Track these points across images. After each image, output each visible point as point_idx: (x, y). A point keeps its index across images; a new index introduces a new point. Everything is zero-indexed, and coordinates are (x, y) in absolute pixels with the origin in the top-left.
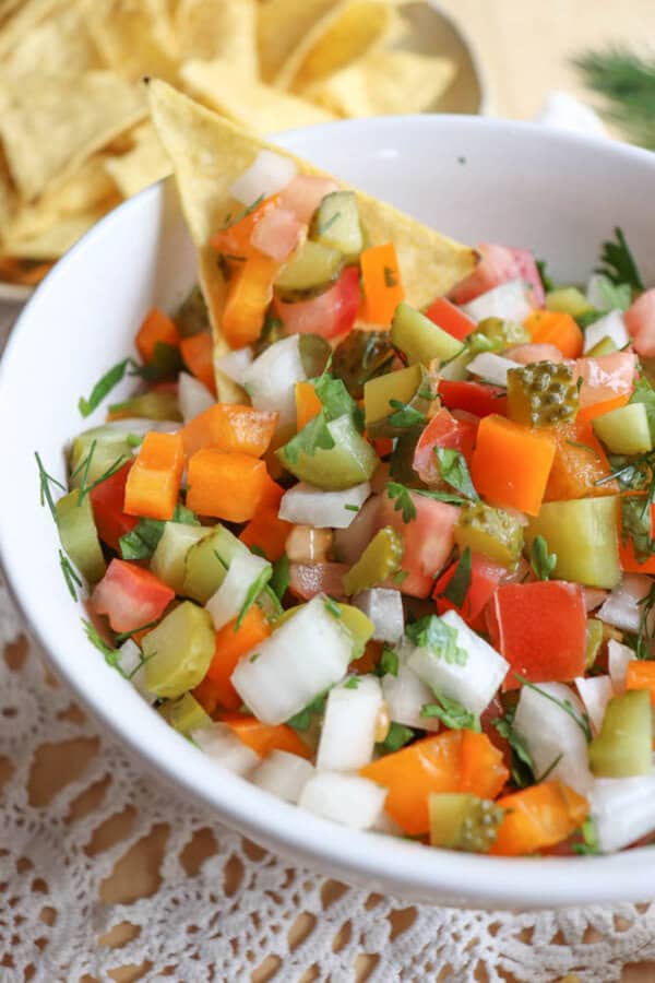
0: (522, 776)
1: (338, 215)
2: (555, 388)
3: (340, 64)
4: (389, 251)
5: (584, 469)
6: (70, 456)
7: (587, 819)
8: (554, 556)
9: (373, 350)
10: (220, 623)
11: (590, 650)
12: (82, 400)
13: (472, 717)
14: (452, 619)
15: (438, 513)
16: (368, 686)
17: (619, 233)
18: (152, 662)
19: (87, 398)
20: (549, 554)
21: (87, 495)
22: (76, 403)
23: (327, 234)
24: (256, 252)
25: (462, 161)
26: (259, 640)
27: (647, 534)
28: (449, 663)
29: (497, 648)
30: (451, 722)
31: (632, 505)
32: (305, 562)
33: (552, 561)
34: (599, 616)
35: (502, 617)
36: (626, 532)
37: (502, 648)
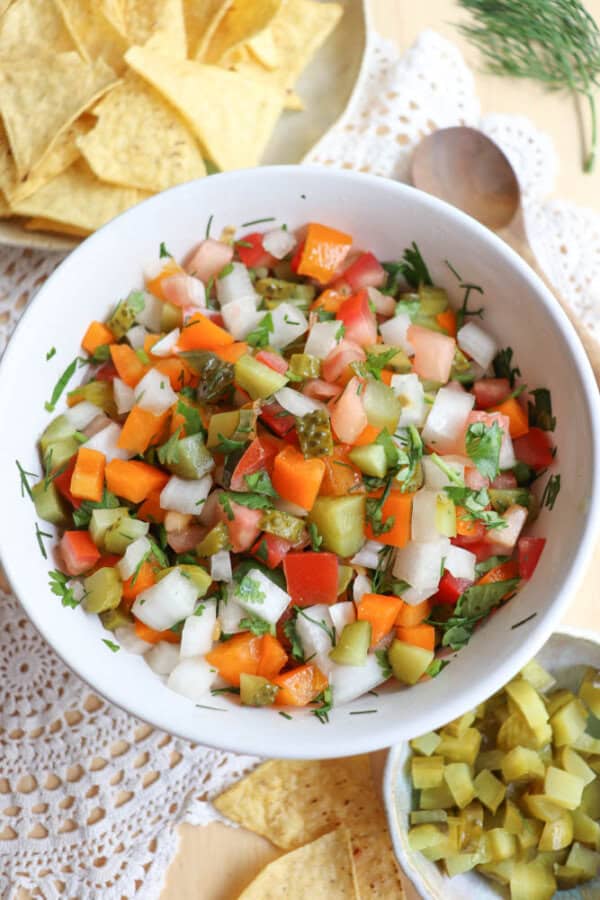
0: (293, 664)
5: (343, 479)
6: (41, 449)
7: (328, 688)
8: (321, 538)
9: (220, 378)
11: (343, 583)
12: (47, 403)
13: (269, 626)
16: (210, 608)
17: (414, 245)
19: (49, 401)
20: (319, 535)
21: (51, 485)
22: (43, 405)
25: (303, 197)
27: (379, 521)
28: (253, 602)
29: (285, 589)
30: (255, 631)
31: (372, 504)
32: (175, 533)
33: (319, 541)
34: (353, 561)
35: (287, 573)
36: (368, 518)
37: (288, 588)
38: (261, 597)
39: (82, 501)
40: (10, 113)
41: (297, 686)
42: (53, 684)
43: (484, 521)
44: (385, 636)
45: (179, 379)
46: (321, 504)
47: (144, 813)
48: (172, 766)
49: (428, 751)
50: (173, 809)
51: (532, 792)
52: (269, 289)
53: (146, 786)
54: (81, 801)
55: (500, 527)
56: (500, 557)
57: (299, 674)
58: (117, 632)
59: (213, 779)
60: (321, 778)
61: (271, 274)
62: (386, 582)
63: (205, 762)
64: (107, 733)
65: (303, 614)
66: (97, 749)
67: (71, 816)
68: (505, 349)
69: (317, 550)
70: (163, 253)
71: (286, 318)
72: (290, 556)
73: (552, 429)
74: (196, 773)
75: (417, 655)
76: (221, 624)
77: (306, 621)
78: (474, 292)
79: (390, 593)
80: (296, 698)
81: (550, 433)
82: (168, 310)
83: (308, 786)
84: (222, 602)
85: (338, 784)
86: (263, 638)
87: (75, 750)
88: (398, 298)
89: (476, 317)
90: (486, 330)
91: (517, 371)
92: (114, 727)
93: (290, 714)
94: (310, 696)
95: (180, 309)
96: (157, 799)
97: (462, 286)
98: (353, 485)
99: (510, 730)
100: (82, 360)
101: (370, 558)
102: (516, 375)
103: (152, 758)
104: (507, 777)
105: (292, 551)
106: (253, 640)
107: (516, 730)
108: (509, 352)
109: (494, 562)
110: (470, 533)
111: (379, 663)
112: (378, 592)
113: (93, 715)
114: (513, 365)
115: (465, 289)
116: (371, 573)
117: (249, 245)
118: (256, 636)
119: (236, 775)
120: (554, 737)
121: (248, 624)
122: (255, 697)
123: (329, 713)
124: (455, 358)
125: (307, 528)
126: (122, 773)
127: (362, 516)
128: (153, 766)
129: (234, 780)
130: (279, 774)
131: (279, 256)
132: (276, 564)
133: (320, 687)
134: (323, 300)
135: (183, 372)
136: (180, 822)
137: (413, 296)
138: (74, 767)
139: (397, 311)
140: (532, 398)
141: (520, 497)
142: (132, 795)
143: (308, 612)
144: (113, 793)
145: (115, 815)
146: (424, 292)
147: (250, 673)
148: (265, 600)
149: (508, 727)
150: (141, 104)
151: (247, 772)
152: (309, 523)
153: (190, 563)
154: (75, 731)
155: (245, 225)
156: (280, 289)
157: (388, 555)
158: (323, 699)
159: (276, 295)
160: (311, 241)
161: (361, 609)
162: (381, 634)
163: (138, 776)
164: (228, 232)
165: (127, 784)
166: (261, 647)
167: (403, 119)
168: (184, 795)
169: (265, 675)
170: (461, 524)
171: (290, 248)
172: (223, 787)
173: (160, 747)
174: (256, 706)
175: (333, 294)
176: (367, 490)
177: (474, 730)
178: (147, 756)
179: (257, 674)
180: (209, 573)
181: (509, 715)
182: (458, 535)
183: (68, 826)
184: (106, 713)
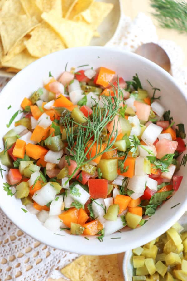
0: (90, 220)
6: (4, 140)
7: (103, 229)
8: (102, 173)
10: (31, 186)
11: (109, 191)
12: (7, 124)
13: (82, 205)
14: (78, 186)
16: (61, 198)
17: (136, 75)
18: (18, 192)
19: (8, 124)
20: (101, 172)
21: (6, 152)
22: (6, 125)
25: (99, 57)
26: (38, 190)
27: (123, 168)
28: (76, 196)
29: (88, 192)
30: (77, 207)
31: (120, 162)
32: (50, 170)
33: (101, 174)
34: (113, 183)
35: (89, 186)
36: (119, 167)
37: (89, 192)
38: (79, 195)
39: (17, 158)
40: (3, 34)
41: (92, 228)
42: (6, 226)
43: (161, 169)
44: (124, 210)
45: (53, 117)
46: (102, 161)
47: (36, 274)
48: (47, 257)
49: (139, 254)
50: (46, 272)
51: (177, 269)
52: (86, 88)
53: (37, 264)
54: (14, 268)
55: (166, 172)
56: (166, 183)
57: (92, 223)
58: (27, 206)
59: (61, 262)
60: (99, 263)
61: (87, 84)
62: (125, 191)
63: (58, 256)
64: (25, 244)
65: (94, 201)
66: (20, 250)
67: (10, 274)
68: (168, 111)
69: (100, 178)
70: (50, 75)
71: (91, 97)
72: (90, 180)
73: (185, 138)
74: (55, 259)
75: (136, 217)
76: (65, 204)
77: (96, 204)
78: (157, 91)
79: (126, 195)
80: (91, 232)
81: (184, 140)
82: (51, 94)
83: (95, 266)
84: (65, 196)
85: (106, 265)
86: (80, 210)
87: (13, 250)
88: (130, 93)
89: (158, 100)
90: (161, 104)
91: (172, 118)
92: (27, 242)
93: (88, 238)
94: (96, 232)
95: (55, 94)
96: (41, 269)
97: (153, 89)
98: (114, 155)
99: (168, 246)
100: (21, 111)
101: (119, 182)
102: (171, 120)
103: (40, 254)
104: (167, 263)
105: (91, 178)
106: (76, 210)
107: (170, 246)
108: (169, 111)
109: (164, 185)
110: (156, 174)
111: (122, 220)
112: (122, 194)
113: (20, 237)
114: (170, 116)
115: (154, 90)
116: (119, 187)
117: (80, 74)
118: (77, 209)
119: (69, 261)
120: (184, 249)
121: (74, 204)
122: (76, 231)
123: (103, 238)
124: (150, 113)
125: (97, 170)
126: (29, 259)
127: (117, 166)
128: (40, 256)
129: (68, 263)
130: (85, 261)
131: (90, 78)
132: (85, 183)
133: (100, 228)
134: (104, 92)
135: (55, 115)
136: (49, 277)
137: (136, 92)
138: (12, 256)
139: (130, 97)
140: (177, 128)
141: (173, 161)
142: (32, 267)
143: (96, 201)
144: (25, 266)
145: (25, 274)
146: (139, 91)
147: (74, 222)
148: (81, 196)
149: (167, 245)
150: (46, 32)
151: (73, 260)
152: (97, 168)
153: (54, 181)
154: (13, 243)
155: (79, 67)
156: (90, 89)
157: (126, 180)
158: (101, 233)
159: (88, 90)
160: (101, 72)
161: (116, 200)
162: (123, 210)
163: (35, 260)
164: (73, 69)
165: (30, 263)
166: (79, 213)
167: (133, 41)
168: (50, 267)
169: (80, 224)
170: (153, 170)
171: (94, 75)
172: (64, 265)
173: (43, 250)
174: (76, 235)
175: (108, 90)
176: (119, 156)
177: (155, 246)
178: (38, 253)
179: (77, 223)
180: (61, 185)
181: (168, 241)
182: (151, 174)
183: (9, 278)
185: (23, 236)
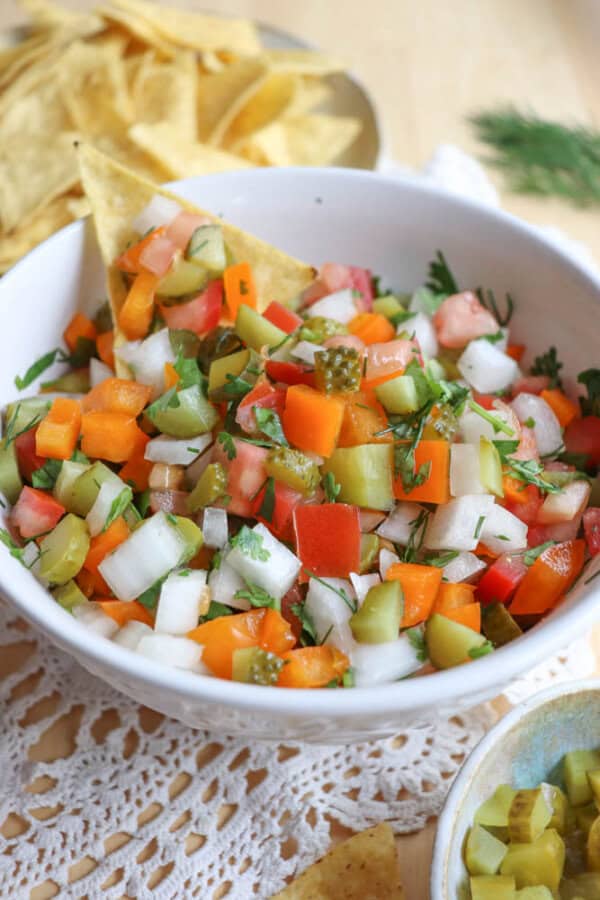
1: (205, 243)
2: (344, 365)
3: (261, 124)
4: (245, 269)
5: (366, 423)
6: (5, 416)
7: (348, 671)
8: (339, 486)
9: (225, 340)
11: (366, 554)
13: (273, 600)
14: (260, 529)
15: (251, 452)
17: (440, 255)
18: (46, 556)
20: (336, 483)
21: (12, 443)
23: (197, 256)
24: (143, 268)
25: (319, 201)
27: (411, 472)
28: (254, 559)
29: (294, 551)
30: (255, 602)
31: (401, 450)
32: (162, 490)
33: (338, 489)
34: (377, 532)
35: (298, 529)
36: (397, 470)
37: (298, 551)
38: (264, 556)
39: (46, 460)
46: (341, 453)
49: (490, 867)
58: (75, 611)
62: (421, 554)
68: (548, 351)
69: (334, 499)
76: (212, 590)
92: (40, 861)
98: (379, 430)
100: (62, 353)
101: (399, 531)
106: (252, 615)
110: (523, 499)
112: (407, 562)
121: (246, 595)
125: (323, 486)
127: (390, 467)
147: (246, 647)
148: (269, 559)
157: (422, 527)
166: (262, 625)
170: (509, 480)
173: (105, 888)
180: (200, 529)
184: (31, 841)
185: (29, 835)
